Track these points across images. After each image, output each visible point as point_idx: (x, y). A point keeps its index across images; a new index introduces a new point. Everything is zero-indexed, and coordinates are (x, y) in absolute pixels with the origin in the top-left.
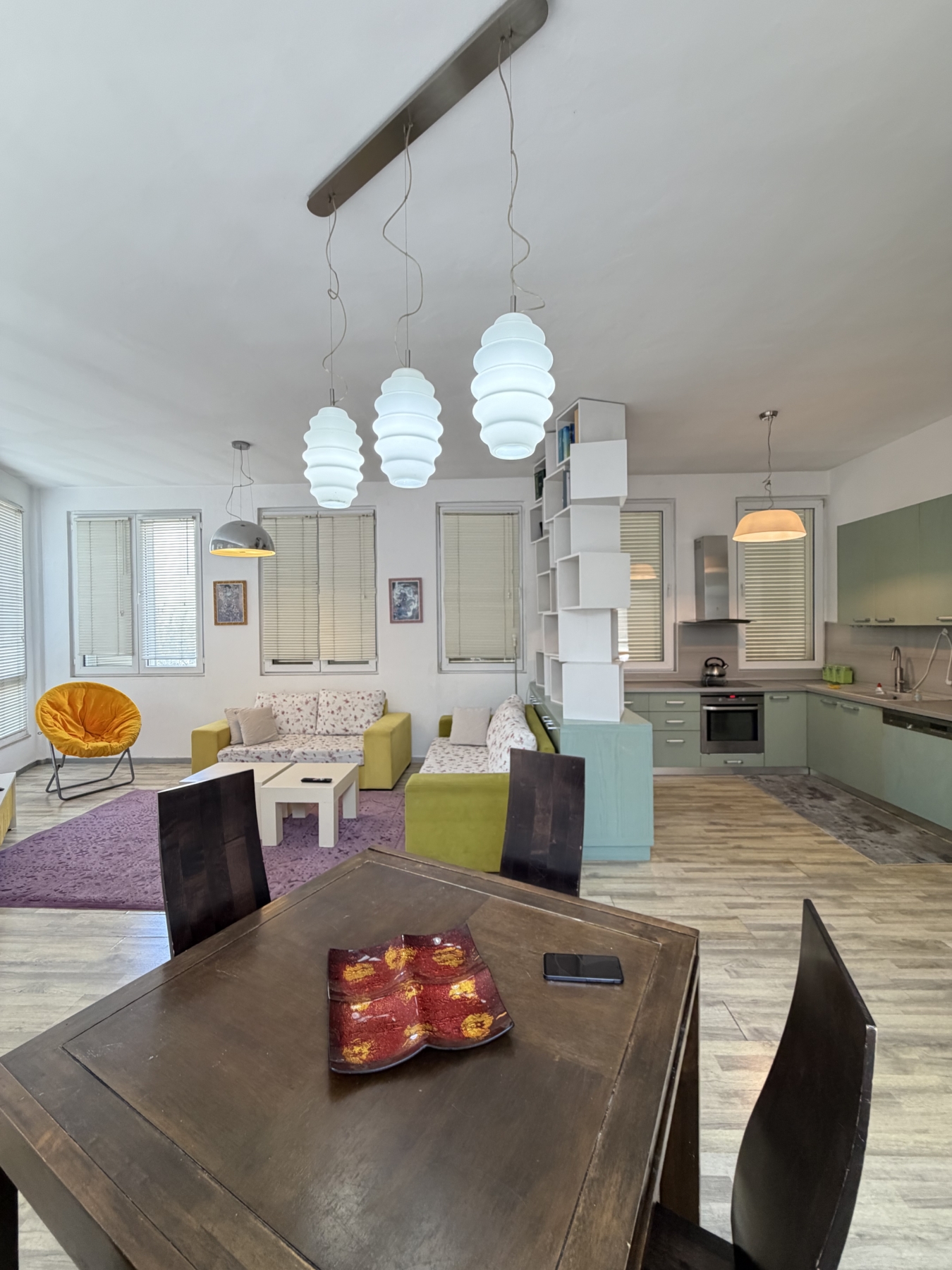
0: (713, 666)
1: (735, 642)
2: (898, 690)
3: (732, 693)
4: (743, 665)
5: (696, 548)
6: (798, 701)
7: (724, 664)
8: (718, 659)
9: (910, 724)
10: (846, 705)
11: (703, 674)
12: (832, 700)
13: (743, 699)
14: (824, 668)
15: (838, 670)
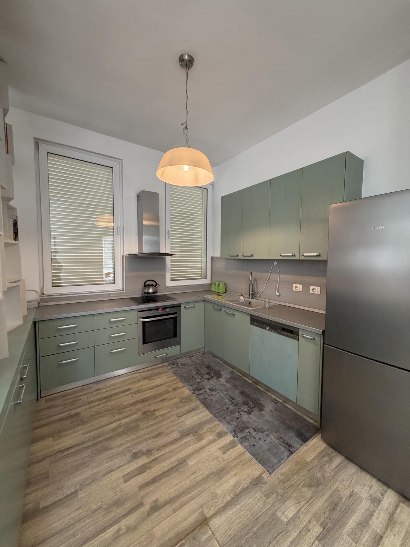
0: (149, 286)
1: (164, 269)
2: (251, 298)
3: (160, 307)
4: (169, 283)
5: (138, 200)
6: (200, 306)
7: (156, 284)
8: (153, 281)
9: (268, 326)
10: (228, 311)
11: (143, 292)
12: (219, 307)
13: (168, 310)
14: (211, 283)
15: (219, 285)
